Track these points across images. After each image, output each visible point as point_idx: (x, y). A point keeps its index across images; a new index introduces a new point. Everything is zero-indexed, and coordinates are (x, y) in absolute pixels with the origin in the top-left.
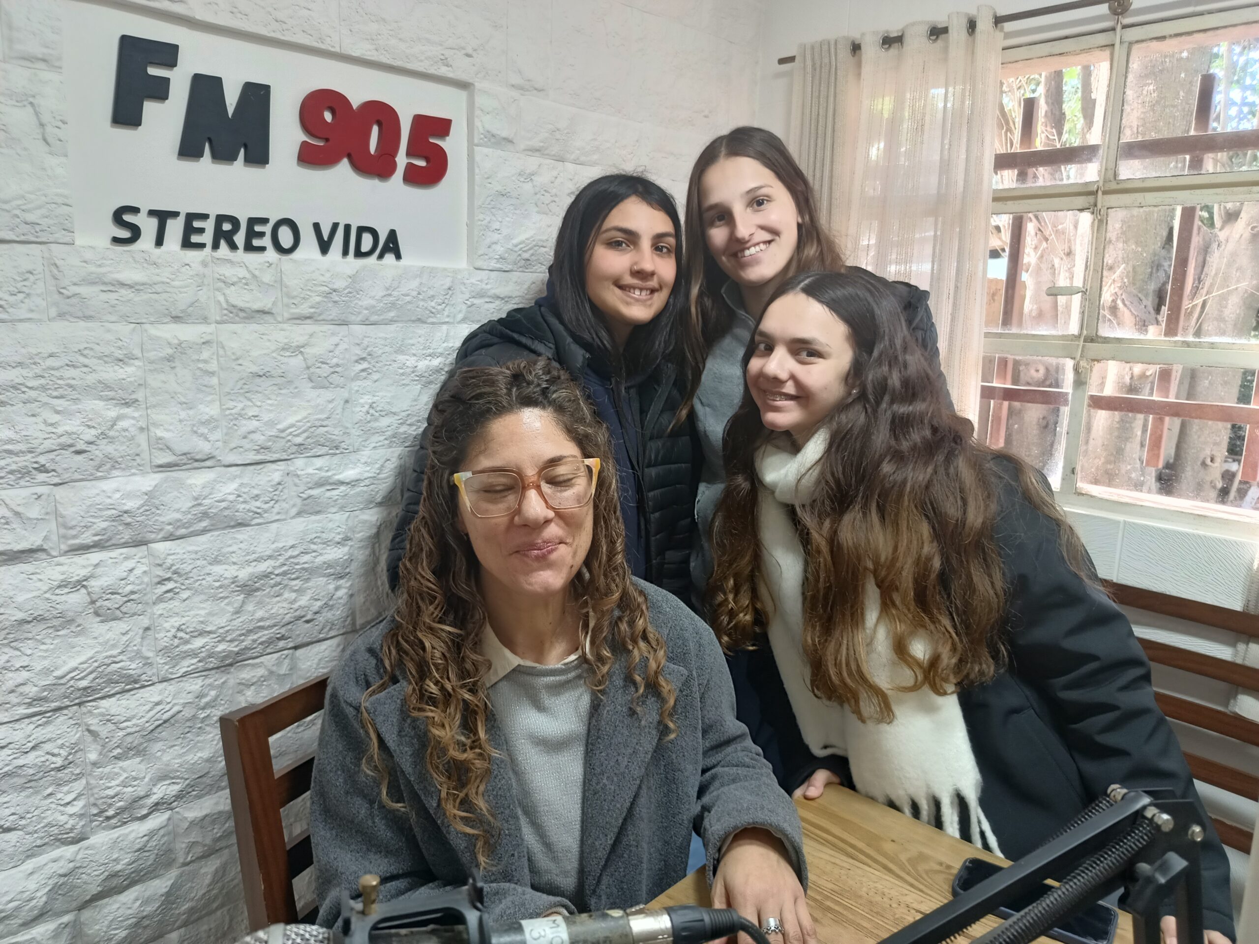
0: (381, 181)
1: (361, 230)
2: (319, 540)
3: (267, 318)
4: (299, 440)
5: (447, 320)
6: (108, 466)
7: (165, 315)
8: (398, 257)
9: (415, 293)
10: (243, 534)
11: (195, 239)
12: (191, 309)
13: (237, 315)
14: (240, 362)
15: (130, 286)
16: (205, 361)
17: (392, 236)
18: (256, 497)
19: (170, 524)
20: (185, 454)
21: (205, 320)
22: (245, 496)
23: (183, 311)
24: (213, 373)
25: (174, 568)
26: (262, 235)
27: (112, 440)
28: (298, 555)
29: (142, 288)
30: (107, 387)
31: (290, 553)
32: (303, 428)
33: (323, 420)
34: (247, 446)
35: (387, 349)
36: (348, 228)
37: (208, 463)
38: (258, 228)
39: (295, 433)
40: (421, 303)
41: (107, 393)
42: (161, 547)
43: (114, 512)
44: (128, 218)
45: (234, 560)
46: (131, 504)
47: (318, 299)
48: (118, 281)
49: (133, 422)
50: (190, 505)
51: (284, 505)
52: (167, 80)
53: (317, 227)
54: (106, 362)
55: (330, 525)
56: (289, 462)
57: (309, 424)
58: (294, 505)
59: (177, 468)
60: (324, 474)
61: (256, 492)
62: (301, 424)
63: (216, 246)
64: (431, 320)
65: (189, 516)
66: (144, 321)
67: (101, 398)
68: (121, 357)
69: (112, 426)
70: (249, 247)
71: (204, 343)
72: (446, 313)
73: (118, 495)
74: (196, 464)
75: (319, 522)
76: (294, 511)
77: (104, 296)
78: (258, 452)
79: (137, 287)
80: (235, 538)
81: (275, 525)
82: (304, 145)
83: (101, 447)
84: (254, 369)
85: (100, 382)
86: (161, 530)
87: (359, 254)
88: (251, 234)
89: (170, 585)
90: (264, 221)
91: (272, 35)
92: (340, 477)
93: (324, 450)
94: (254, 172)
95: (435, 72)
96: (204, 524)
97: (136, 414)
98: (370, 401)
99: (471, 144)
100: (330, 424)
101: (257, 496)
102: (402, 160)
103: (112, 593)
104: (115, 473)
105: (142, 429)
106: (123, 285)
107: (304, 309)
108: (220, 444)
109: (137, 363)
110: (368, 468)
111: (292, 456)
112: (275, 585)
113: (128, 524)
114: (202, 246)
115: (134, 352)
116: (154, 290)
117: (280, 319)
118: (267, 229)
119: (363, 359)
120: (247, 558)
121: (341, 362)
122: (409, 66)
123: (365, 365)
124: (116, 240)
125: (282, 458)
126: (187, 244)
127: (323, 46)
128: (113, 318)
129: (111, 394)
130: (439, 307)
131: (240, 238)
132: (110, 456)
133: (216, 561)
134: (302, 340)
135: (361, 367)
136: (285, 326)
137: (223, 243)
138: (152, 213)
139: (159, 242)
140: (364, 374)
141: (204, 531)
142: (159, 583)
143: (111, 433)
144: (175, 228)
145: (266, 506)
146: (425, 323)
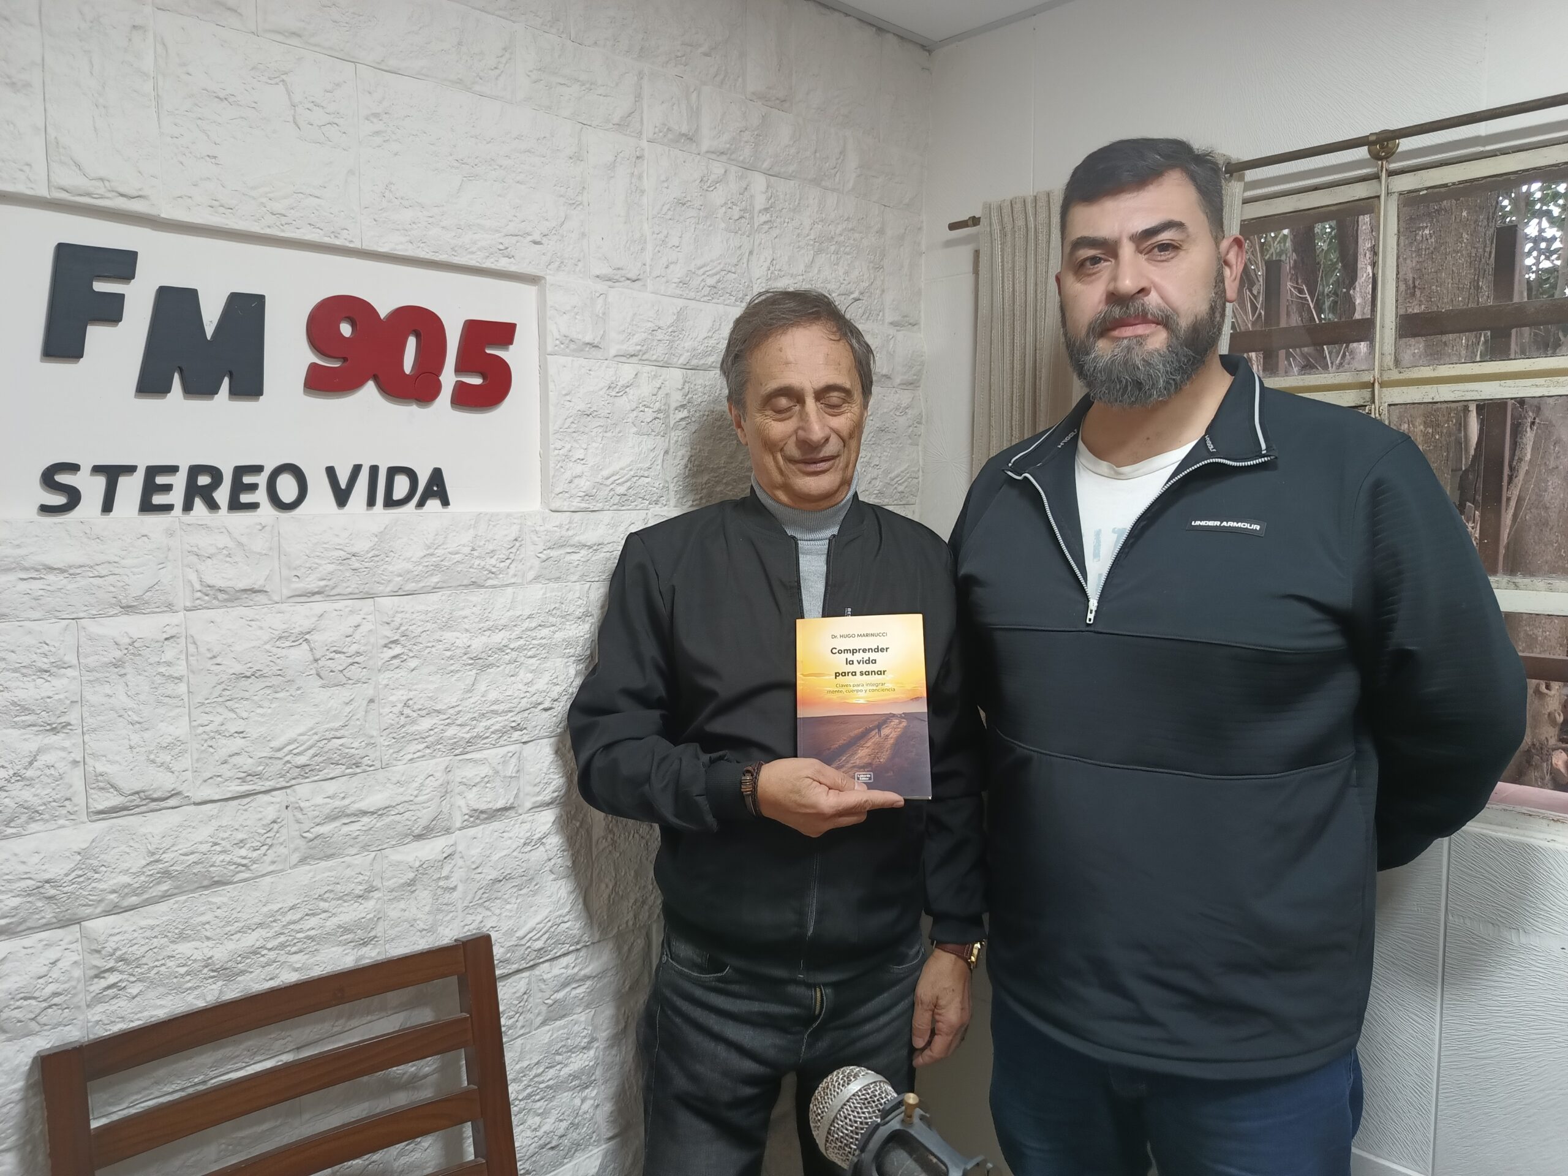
0: (419, 406)
1: (393, 472)
2: (332, 896)
3: (261, 598)
4: (302, 760)
5: (513, 581)
6: (24, 818)
7: (112, 606)
8: (445, 502)
9: (467, 550)
10: (220, 896)
11: (158, 499)
12: (149, 594)
13: (216, 598)
14: (218, 660)
15: (62, 571)
16: (169, 664)
17: (437, 476)
18: (241, 843)
19: (114, 892)
20: (137, 793)
21: (170, 607)
22: (223, 843)
23: (136, 599)
24: (180, 679)
25: (118, 953)
26: (253, 487)
27: (29, 782)
28: (302, 919)
29: (78, 571)
30: (25, 710)
31: (290, 917)
32: (308, 743)
33: (337, 730)
34: (228, 774)
35: (429, 626)
36: (374, 470)
37: (172, 802)
38: (247, 480)
39: (295, 751)
40: (477, 562)
41: (23, 718)
42: (99, 926)
43: (30, 882)
44: (62, 478)
45: (208, 934)
46: (55, 871)
47: (331, 568)
48: (44, 565)
49: (63, 754)
50: (144, 862)
51: (283, 850)
52: (121, 297)
53: (331, 472)
54: (24, 675)
55: (349, 872)
56: (288, 791)
57: (316, 737)
58: (296, 849)
59: (125, 813)
60: (338, 803)
61: (240, 836)
62: (306, 737)
63: (188, 507)
64: (490, 582)
65: (143, 878)
66: (82, 615)
67: (15, 726)
68: (45, 667)
69: (31, 763)
70: (235, 505)
71: (166, 639)
72: (511, 572)
73: (36, 859)
74: (153, 805)
75: (330, 869)
76: (295, 858)
77: (23, 586)
78: (243, 780)
79: (71, 571)
80: (210, 903)
81: (268, 879)
82: (313, 368)
83: (13, 793)
84: (239, 668)
85: (14, 704)
86: (100, 901)
87: (390, 502)
88: (238, 487)
89: (112, 978)
90: (257, 469)
91: (268, 231)
92: (362, 805)
93: (338, 770)
94: (245, 407)
95: (493, 266)
96: (164, 887)
97: (67, 744)
98: (405, 698)
99: (543, 354)
100: (346, 733)
101: (241, 841)
102: (448, 378)
103: (25, 999)
104: (34, 827)
105: (75, 763)
106: (51, 569)
107: (312, 583)
108: (189, 774)
109: (70, 672)
110: (402, 790)
111: (293, 782)
112: (268, 964)
113: (51, 898)
114: (168, 508)
115: (66, 659)
116: (96, 574)
117: (276, 598)
118: (262, 480)
119: (395, 642)
120: (228, 929)
121: (363, 648)
122: (456, 260)
123: (397, 650)
124: (45, 509)
125: (278, 786)
126: (146, 507)
127: (338, 242)
128: (36, 615)
129: (31, 718)
130: (502, 565)
131: (222, 495)
132: (26, 805)
133: (182, 937)
134: (307, 624)
135: (391, 653)
136: (283, 607)
137: (198, 503)
138: (97, 470)
139: (108, 506)
140: (396, 662)
141: (165, 897)
142: (96, 976)
143: (29, 773)
144: (130, 488)
145: (255, 854)
146: (482, 586)
